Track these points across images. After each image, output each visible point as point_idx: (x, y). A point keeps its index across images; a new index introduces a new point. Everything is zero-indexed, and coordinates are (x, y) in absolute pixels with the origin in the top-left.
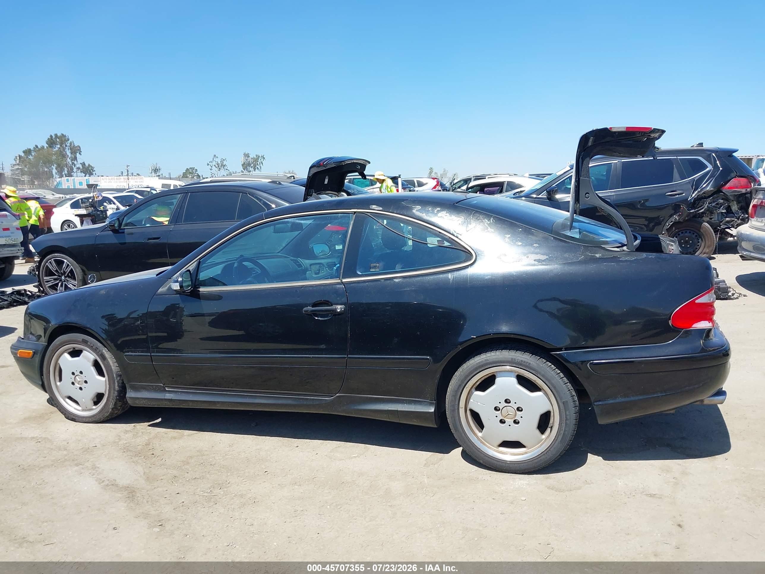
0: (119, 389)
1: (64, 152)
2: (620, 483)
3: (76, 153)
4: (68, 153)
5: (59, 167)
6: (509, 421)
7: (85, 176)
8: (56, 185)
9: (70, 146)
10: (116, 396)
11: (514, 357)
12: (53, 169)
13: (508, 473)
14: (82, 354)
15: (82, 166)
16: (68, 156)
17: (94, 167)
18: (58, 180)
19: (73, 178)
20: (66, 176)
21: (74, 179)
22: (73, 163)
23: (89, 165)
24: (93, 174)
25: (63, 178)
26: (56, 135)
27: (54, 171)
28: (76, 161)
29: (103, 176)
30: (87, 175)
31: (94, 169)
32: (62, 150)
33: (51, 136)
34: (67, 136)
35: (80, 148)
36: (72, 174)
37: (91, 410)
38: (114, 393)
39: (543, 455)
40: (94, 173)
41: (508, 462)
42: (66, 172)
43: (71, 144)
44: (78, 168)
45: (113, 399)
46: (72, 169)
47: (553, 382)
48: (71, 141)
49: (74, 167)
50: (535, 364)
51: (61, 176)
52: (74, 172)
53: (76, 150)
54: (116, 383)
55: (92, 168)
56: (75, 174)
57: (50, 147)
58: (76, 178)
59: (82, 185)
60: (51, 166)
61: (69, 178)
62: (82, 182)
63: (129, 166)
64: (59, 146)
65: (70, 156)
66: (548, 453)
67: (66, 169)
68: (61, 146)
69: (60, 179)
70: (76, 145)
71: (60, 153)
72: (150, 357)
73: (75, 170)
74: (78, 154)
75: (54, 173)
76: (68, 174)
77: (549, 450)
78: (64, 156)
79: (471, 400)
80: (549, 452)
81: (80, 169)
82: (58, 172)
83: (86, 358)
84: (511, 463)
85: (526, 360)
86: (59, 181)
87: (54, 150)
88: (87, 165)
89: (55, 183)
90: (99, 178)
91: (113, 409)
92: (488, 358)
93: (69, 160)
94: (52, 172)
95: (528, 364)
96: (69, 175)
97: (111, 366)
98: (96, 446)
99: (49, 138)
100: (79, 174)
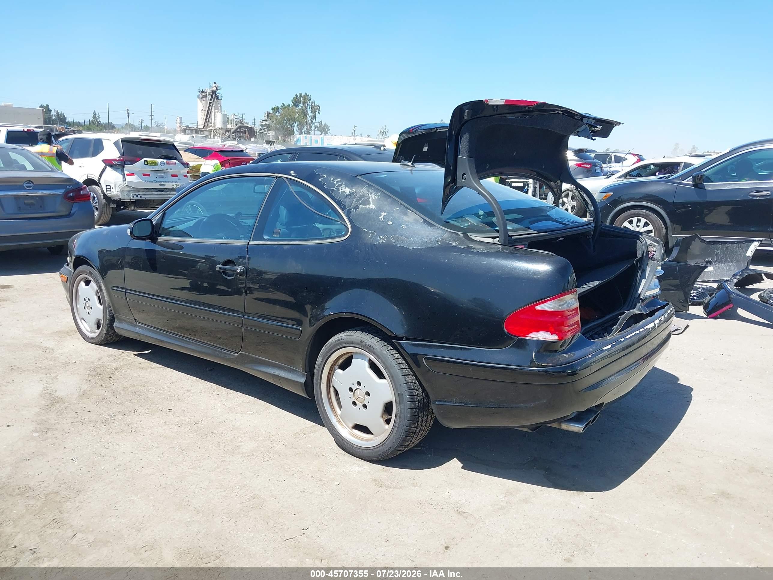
0: (110, 318)
1: (306, 111)
2: (447, 493)
3: (315, 112)
4: (309, 111)
5: (300, 125)
6: (360, 405)
7: (321, 134)
8: (296, 141)
9: (311, 105)
10: (108, 324)
11: (363, 340)
12: (294, 126)
13: (357, 457)
14: (90, 284)
15: (319, 125)
16: (308, 115)
17: (329, 127)
18: (298, 136)
19: (310, 135)
20: (305, 133)
21: (311, 137)
22: (312, 122)
23: (325, 124)
24: (327, 133)
25: (302, 135)
26: (301, 94)
27: (296, 128)
28: (315, 120)
29: (336, 135)
30: (323, 134)
31: (329, 128)
32: (304, 109)
33: (297, 95)
34: (310, 96)
35: (319, 107)
36: (310, 132)
37: (95, 332)
38: (106, 321)
39: (381, 446)
40: (329, 132)
41: (355, 446)
42: (305, 130)
43: (312, 103)
44: (316, 127)
45: (105, 326)
46: (311, 127)
47: (391, 371)
48: (313, 100)
49: (312, 124)
50: (379, 350)
51: (301, 133)
52: (311, 130)
53: (316, 109)
54: (108, 312)
55: (328, 127)
56: (313, 132)
57: (295, 105)
58: (313, 136)
59: (317, 143)
60: (293, 124)
61: (307, 135)
62: (317, 140)
63: (356, 127)
64: (302, 105)
65: (310, 115)
66: (385, 445)
67: (305, 127)
68: (304, 104)
69: (300, 136)
70: (316, 104)
71: (302, 112)
72: (124, 293)
73: (313, 128)
74: (317, 113)
75: (295, 130)
76: (307, 131)
77: (386, 442)
78: (305, 115)
79: (334, 377)
80: (386, 443)
81: (317, 127)
82: (299, 129)
83: (92, 288)
84: (357, 447)
85: (372, 345)
86: (299, 138)
87: (298, 108)
88: (323, 124)
89: (295, 140)
90: (332, 136)
91: (106, 334)
92: (344, 337)
93: (309, 118)
94: (294, 129)
95: (373, 348)
96: (308, 133)
97: (105, 297)
98: (75, 362)
99: (294, 97)
100: (316, 132)
